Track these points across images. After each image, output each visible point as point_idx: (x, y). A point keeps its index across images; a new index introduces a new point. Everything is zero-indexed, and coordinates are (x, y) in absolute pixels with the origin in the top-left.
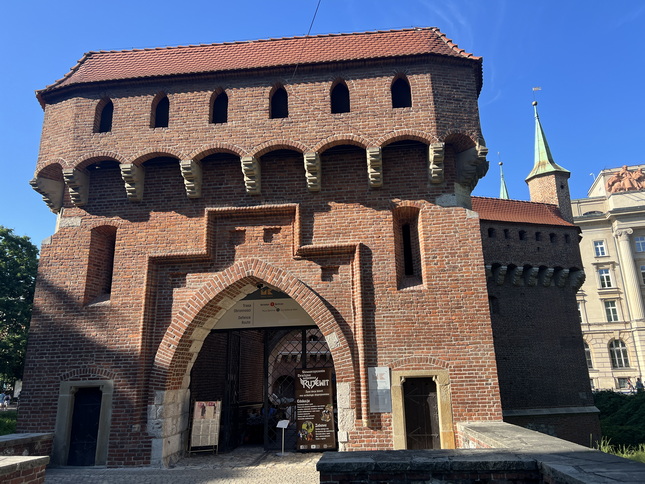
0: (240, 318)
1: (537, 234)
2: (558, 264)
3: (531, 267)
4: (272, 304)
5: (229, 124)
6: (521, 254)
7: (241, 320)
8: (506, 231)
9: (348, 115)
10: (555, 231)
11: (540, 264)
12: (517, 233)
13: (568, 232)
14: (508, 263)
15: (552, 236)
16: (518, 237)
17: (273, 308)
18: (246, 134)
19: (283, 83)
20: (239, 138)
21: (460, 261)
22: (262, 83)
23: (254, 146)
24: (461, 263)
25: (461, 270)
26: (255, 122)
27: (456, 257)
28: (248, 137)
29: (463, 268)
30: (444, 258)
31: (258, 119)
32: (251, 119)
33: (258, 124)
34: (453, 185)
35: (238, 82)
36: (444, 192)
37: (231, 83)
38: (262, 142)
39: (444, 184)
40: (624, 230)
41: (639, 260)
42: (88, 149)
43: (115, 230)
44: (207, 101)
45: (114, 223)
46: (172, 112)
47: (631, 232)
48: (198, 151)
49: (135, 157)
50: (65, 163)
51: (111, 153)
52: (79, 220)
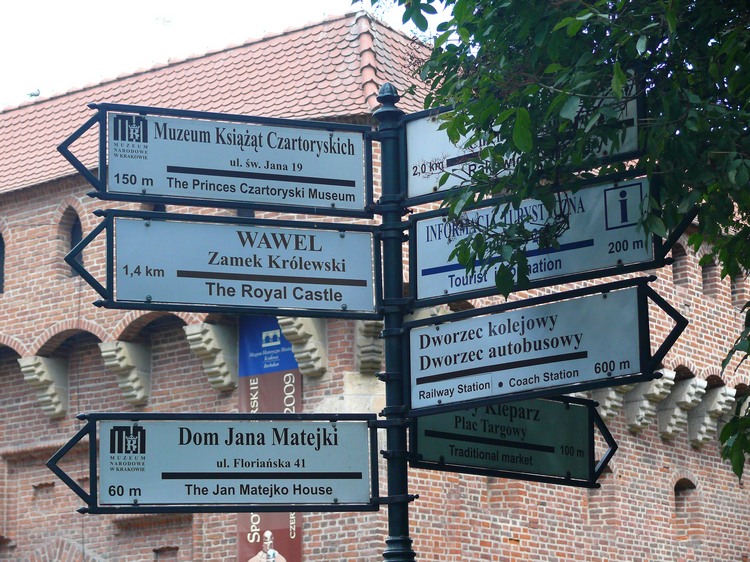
5: (5, 295)
18: (26, 313)
19: (74, 207)
20: (17, 321)
21: (341, 532)
22: (47, 211)
23: (37, 334)
24: (343, 535)
25: (343, 549)
26: (38, 288)
27: (337, 525)
28: (29, 319)
29: (347, 545)
30: (320, 528)
31: (42, 282)
32: (32, 283)
33: (41, 293)
34: (342, 377)
35: (17, 212)
36: (327, 393)
37: (8, 214)
38: (47, 326)
39: (328, 377)
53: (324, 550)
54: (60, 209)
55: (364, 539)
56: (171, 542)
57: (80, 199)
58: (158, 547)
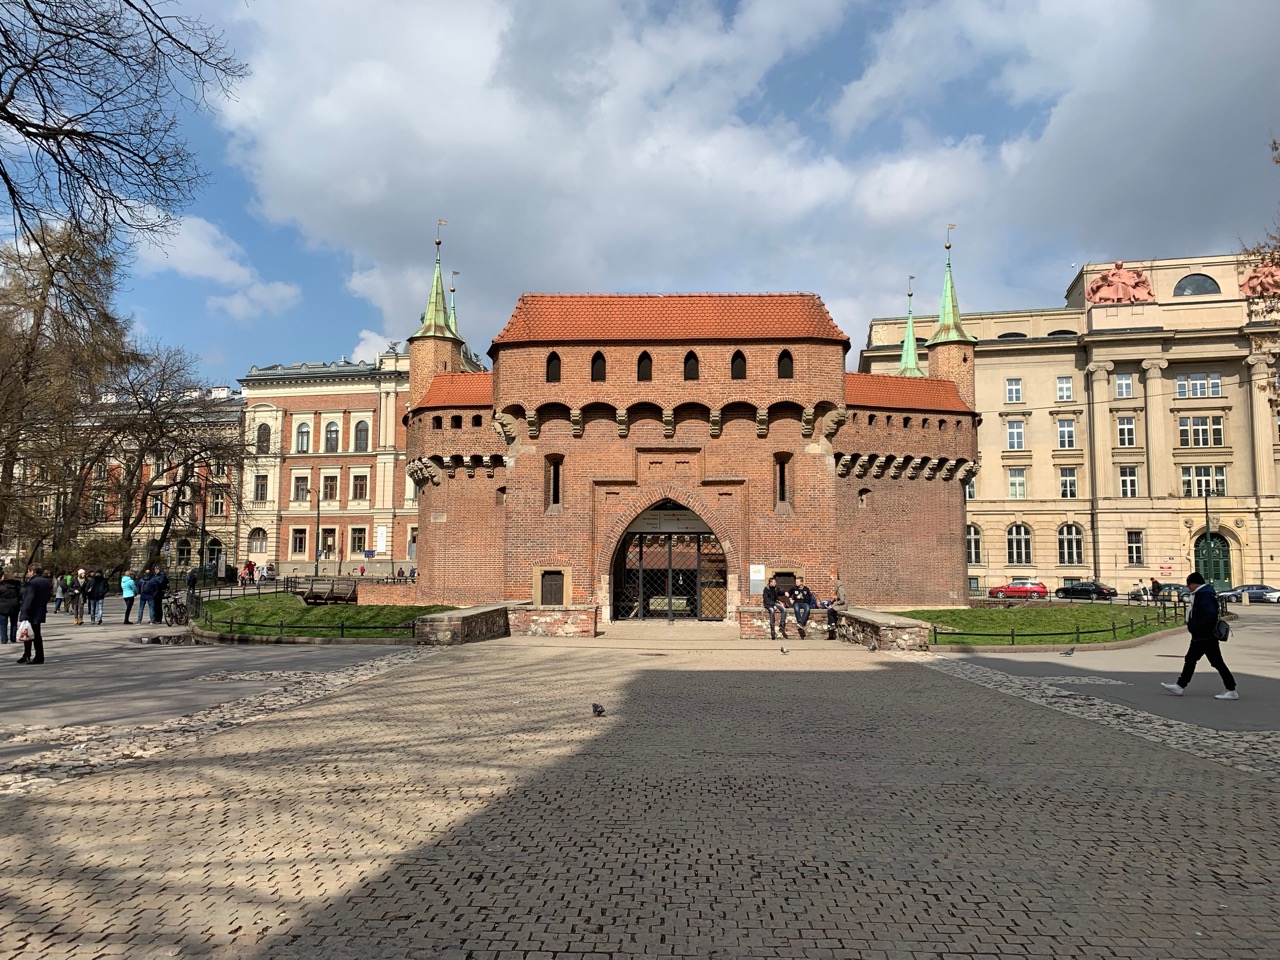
0: (649, 524)
1: (925, 421)
2: (944, 455)
3: (912, 458)
4: (674, 515)
5: (653, 382)
6: (903, 443)
7: (650, 526)
8: (889, 418)
10: (945, 417)
11: (924, 455)
12: (902, 421)
13: (960, 418)
14: (888, 454)
15: (942, 422)
16: (902, 424)
17: (676, 518)
18: (666, 392)
19: (695, 352)
20: (660, 394)
22: (678, 351)
23: (673, 401)
26: (673, 382)
28: (668, 394)
30: (808, 492)
31: (675, 380)
32: (671, 379)
33: (675, 384)
34: (819, 437)
35: (660, 349)
37: (654, 349)
38: (678, 399)
40: (1101, 364)
41: (1118, 410)
42: (543, 395)
43: (562, 457)
44: (635, 361)
45: (561, 452)
46: (608, 369)
47: (1111, 367)
48: (630, 403)
49: (581, 405)
50: (526, 405)
51: (561, 400)
52: (534, 448)
53: (810, 500)
54: (685, 352)
56: (728, 491)
57: (698, 350)
58: (721, 492)
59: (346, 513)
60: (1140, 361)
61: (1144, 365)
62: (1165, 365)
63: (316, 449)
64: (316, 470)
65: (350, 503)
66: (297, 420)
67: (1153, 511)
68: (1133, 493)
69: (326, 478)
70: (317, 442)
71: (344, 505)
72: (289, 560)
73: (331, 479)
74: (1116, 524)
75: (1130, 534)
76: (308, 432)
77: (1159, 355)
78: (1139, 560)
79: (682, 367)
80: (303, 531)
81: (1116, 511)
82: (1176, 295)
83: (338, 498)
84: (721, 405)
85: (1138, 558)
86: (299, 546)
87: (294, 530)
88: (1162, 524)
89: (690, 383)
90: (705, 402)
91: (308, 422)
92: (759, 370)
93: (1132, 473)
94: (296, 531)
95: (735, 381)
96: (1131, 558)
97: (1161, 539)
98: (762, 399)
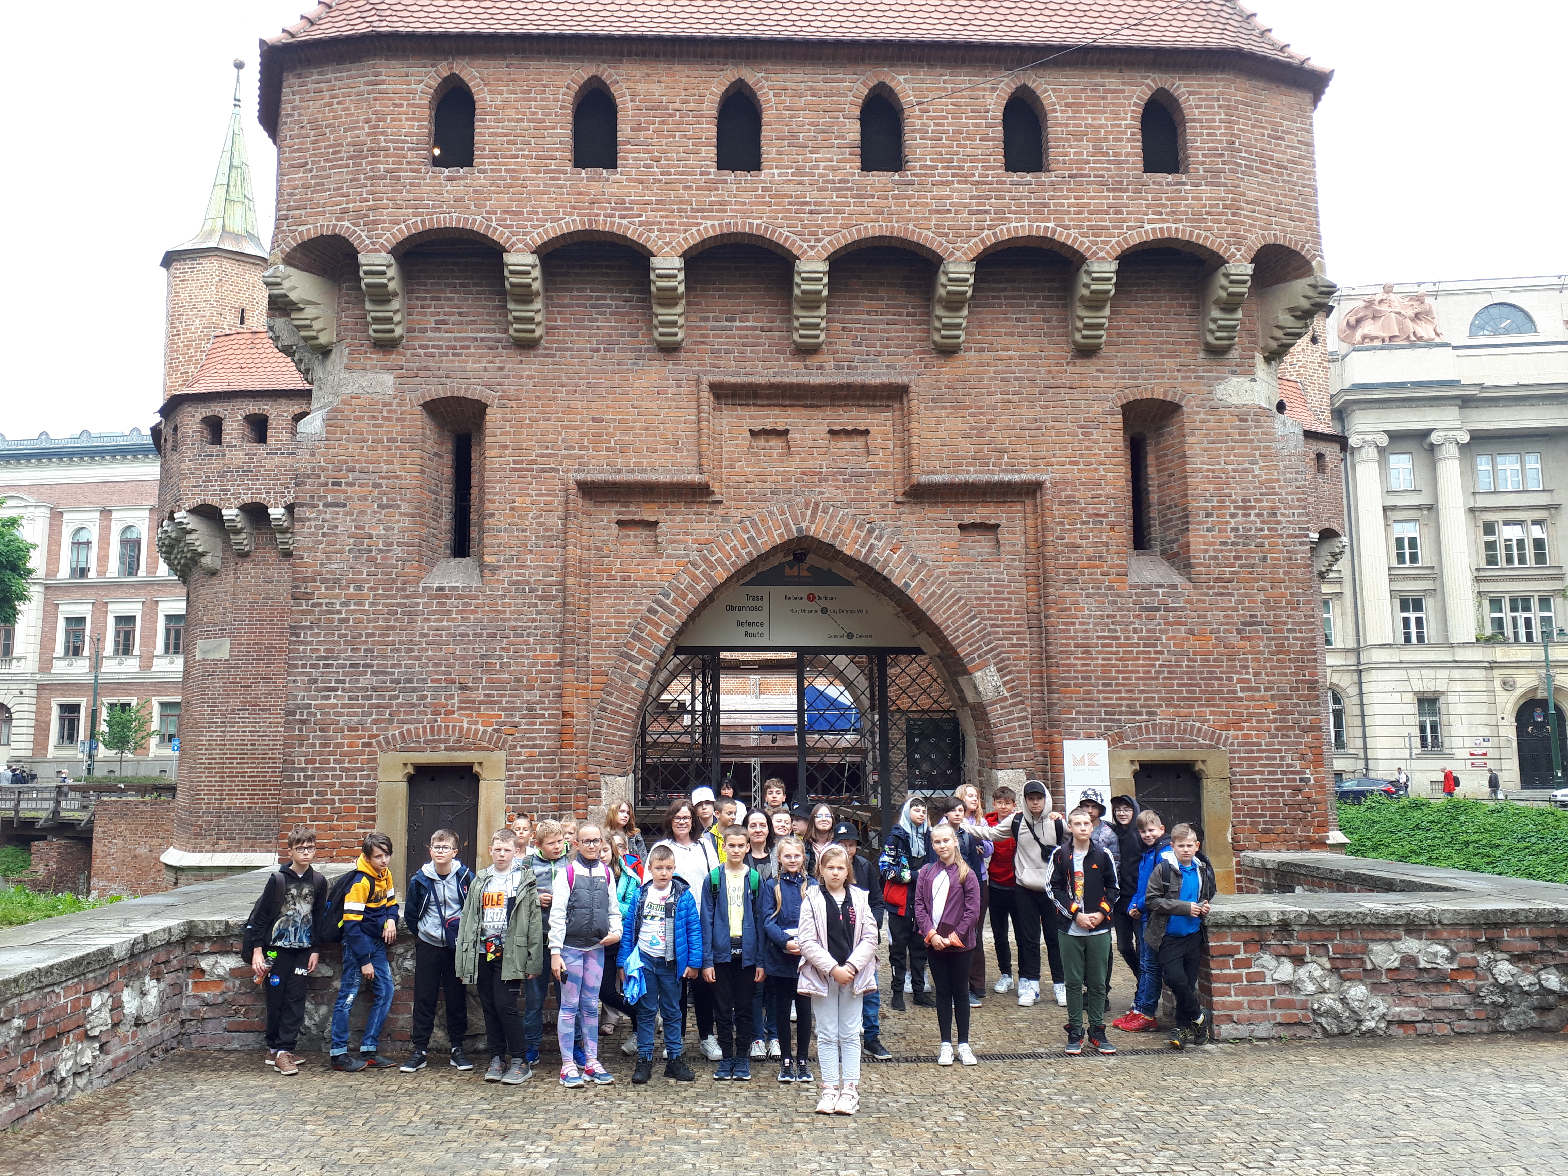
0: (740, 624)
4: (811, 598)
5: (764, 175)
7: (742, 629)
9: (1043, 177)
17: (812, 605)
18: (807, 203)
19: (892, 85)
20: (789, 211)
21: (1259, 526)
22: (843, 81)
23: (826, 234)
24: (1262, 530)
25: (1262, 545)
26: (827, 175)
27: (1252, 518)
28: (811, 212)
29: (1266, 541)
30: (1228, 518)
31: (834, 169)
32: (818, 168)
33: (833, 182)
34: (1253, 357)
35: (785, 72)
36: (1234, 373)
37: (767, 71)
38: (843, 226)
39: (1234, 354)
40: (1369, 437)
41: (1394, 508)
42: (416, 205)
43: (479, 409)
44: (710, 106)
45: (476, 392)
46: (624, 130)
47: (1384, 441)
48: (692, 237)
49: (538, 237)
50: (360, 236)
51: (476, 221)
52: (388, 379)
53: (1234, 544)
54: (863, 83)
55: (1290, 536)
56: (989, 519)
57: (901, 78)
58: (966, 522)
59: (149, 677)
60: (1427, 433)
61: (1434, 438)
62: (1465, 438)
63: (102, 572)
64: (100, 607)
65: (156, 661)
66: (70, 522)
67: (1457, 665)
68: (1421, 638)
69: (119, 619)
70: (103, 559)
71: (147, 662)
72: (49, 756)
73: (125, 622)
74: (1401, 686)
75: (1421, 701)
76: (88, 543)
77: (1458, 424)
78: (1437, 743)
79: (853, 131)
80: (76, 708)
81: (1399, 666)
82: (1471, 335)
83: (136, 652)
84: (974, 246)
85: (1435, 738)
86: (69, 734)
87: (61, 706)
88: (1470, 685)
89: (877, 179)
90: (928, 237)
91: (89, 525)
92: (1087, 147)
93: (1418, 605)
94: (63, 708)
95: (1016, 177)
96: (1423, 739)
97: (1471, 709)
98: (1096, 230)
